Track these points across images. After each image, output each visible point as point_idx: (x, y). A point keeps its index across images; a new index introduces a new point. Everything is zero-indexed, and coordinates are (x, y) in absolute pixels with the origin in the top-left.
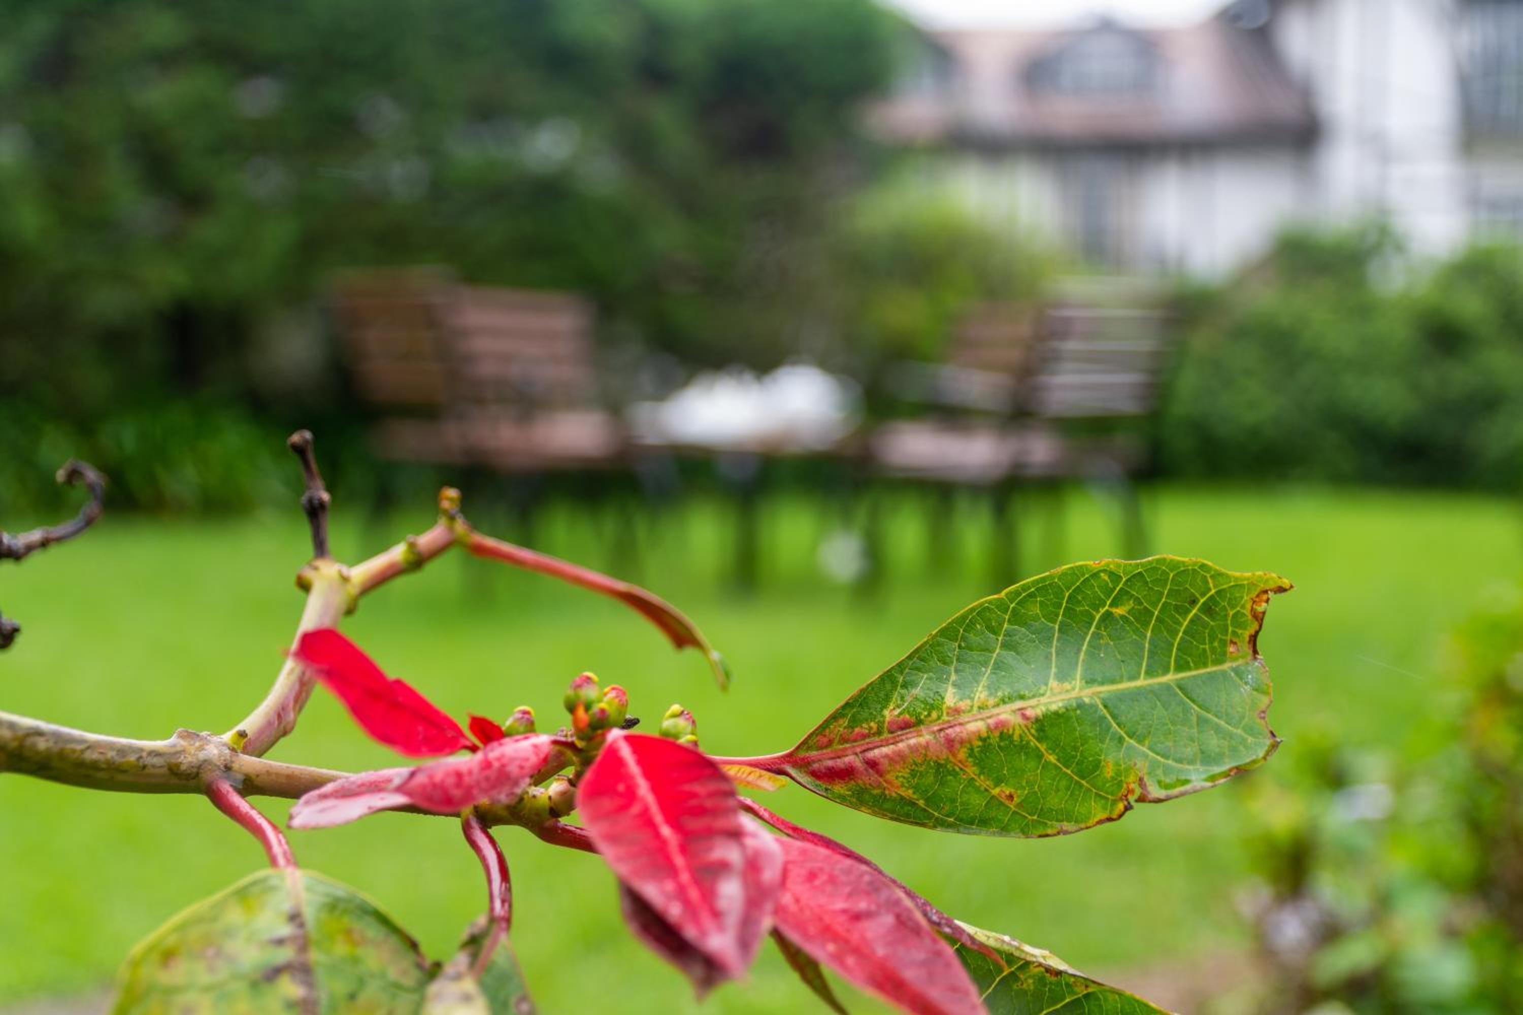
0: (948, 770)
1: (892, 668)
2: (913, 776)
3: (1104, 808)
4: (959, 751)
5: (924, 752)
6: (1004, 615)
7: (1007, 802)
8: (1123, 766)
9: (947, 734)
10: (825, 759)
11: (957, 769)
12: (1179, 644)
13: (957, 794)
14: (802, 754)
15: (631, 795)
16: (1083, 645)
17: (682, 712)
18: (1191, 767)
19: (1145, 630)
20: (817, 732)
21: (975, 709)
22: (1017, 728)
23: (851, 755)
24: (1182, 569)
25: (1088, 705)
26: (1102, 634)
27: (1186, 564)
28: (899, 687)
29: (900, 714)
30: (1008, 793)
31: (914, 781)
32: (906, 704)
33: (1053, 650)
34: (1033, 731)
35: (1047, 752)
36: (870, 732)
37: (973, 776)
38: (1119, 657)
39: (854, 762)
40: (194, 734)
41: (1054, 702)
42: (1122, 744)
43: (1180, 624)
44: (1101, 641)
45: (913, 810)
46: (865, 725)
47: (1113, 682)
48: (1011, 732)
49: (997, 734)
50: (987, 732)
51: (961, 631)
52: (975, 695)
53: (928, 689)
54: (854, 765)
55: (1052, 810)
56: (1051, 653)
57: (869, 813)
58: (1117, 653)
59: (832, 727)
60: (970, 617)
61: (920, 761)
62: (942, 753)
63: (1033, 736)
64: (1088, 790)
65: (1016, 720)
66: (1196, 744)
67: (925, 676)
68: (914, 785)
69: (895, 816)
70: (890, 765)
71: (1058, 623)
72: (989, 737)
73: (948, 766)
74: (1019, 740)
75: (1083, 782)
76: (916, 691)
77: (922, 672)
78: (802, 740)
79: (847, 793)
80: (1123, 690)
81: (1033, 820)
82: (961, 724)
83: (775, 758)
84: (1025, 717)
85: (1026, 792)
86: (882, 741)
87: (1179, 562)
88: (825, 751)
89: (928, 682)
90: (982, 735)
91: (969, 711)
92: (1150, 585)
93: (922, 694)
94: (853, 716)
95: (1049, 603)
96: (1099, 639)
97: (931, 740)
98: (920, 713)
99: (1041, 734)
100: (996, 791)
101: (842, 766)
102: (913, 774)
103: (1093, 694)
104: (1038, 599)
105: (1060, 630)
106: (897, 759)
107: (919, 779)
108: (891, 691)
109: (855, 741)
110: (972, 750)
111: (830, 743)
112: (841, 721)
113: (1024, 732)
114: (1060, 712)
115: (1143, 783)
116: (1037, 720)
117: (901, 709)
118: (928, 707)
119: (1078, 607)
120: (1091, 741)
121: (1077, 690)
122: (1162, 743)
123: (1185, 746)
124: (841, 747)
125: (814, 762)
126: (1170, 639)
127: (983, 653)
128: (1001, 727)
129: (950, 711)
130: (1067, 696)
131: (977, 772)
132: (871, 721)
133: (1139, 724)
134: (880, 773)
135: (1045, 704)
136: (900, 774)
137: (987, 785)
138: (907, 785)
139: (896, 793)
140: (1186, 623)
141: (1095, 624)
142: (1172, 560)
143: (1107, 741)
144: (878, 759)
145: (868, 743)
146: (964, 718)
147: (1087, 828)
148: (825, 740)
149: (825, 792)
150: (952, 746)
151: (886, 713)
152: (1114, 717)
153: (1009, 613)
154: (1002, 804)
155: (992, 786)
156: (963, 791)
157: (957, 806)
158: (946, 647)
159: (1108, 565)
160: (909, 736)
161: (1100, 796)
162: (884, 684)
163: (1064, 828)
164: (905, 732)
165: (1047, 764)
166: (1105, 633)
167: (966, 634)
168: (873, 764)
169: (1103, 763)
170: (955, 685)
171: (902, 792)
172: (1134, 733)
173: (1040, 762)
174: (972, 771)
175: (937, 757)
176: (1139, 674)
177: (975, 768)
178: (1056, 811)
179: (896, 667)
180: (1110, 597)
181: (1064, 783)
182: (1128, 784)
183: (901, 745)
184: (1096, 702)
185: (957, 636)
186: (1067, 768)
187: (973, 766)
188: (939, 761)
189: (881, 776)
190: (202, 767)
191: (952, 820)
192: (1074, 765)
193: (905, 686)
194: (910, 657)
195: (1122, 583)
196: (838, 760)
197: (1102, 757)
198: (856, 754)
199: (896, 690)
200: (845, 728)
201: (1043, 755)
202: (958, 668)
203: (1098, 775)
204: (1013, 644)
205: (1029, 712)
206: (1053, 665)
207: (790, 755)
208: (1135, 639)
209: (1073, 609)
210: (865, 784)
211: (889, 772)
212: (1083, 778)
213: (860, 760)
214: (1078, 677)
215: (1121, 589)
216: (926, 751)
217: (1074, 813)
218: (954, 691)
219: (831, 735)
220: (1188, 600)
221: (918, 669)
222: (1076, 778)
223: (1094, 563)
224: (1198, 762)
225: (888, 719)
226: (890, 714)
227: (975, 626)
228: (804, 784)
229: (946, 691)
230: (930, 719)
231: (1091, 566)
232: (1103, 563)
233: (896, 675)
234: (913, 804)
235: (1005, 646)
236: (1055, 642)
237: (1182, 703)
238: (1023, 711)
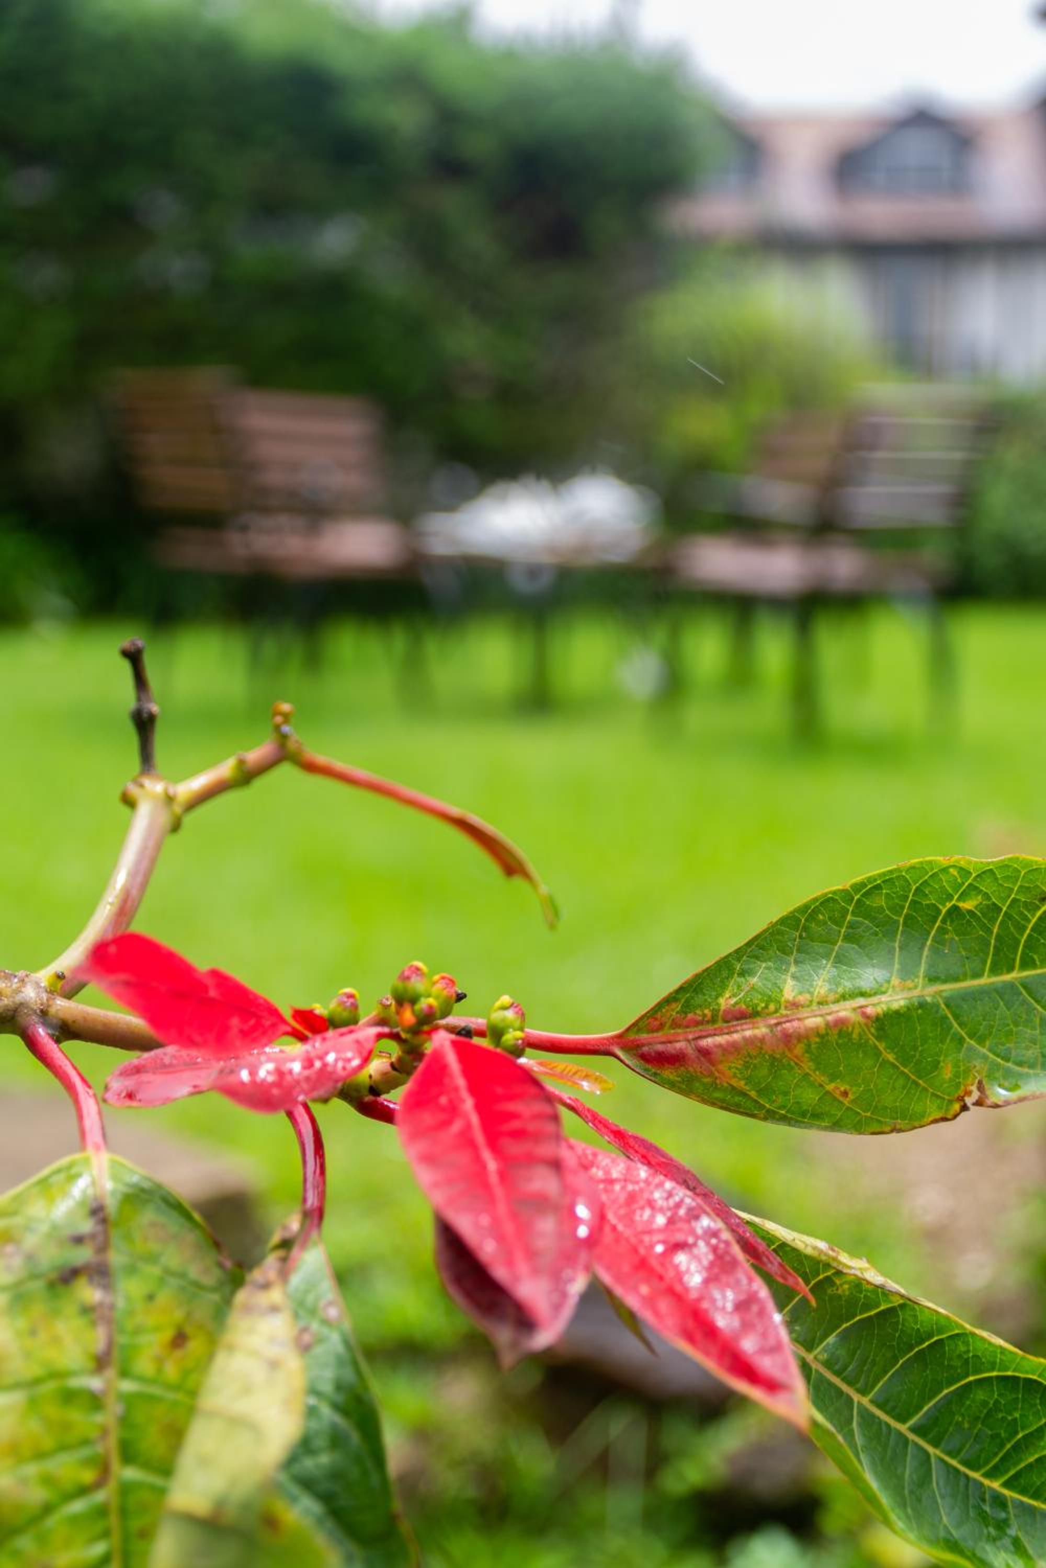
0: (783, 1066)
1: (730, 955)
2: (747, 1068)
3: (940, 1108)
4: (795, 1046)
5: (759, 1044)
6: (849, 907)
7: (841, 1099)
8: (962, 1068)
9: (784, 1029)
10: (656, 1043)
11: (792, 1064)
12: (1025, 941)
13: (790, 1088)
14: (632, 1036)
15: (453, 1110)
16: (927, 940)
17: (512, 1005)
18: (1031, 1071)
19: (992, 926)
20: (648, 1015)
21: (814, 1004)
22: (857, 1026)
23: (683, 1041)
24: (1035, 867)
25: (929, 1003)
26: (948, 929)
27: (1039, 863)
28: (736, 975)
29: (736, 1003)
30: (842, 1089)
31: (747, 1072)
32: (742, 994)
33: (897, 945)
34: (873, 1030)
35: (886, 1052)
36: (703, 1020)
37: (808, 1071)
38: (964, 953)
39: (686, 1048)
40: (11, 975)
41: (896, 1000)
42: (963, 1046)
43: (1029, 921)
44: (947, 937)
45: (744, 1100)
46: (698, 1012)
47: (956, 979)
48: (850, 1029)
49: (836, 1032)
50: (826, 1029)
51: (803, 920)
52: (815, 990)
53: (766, 979)
54: (685, 1051)
55: (887, 1107)
56: (894, 948)
57: (698, 1101)
58: (961, 949)
59: (664, 1010)
60: (812, 907)
61: (755, 1054)
62: (778, 1047)
63: (873, 1035)
64: (925, 1090)
65: (855, 1018)
66: (1038, 1046)
67: (764, 965)
68: (746, 1076)
69: (724, 1105)
70: (724, 1055)
71: (903, 916)
72: (827, 1034)
73: (784, 1061)
74: (857, 1038)
75: (921, 1082)
76: (754, 980)
77: (761, 961)
78: (633, 1021)
79: (677, 1079)
80: (965, 988)
81: (866, 1116)
82: (799, 1019)
83: (604, 1039)
84: (864, 1015)
85: (861, 1089)
86: (715, 1029)
87: (1032, 861)
88: (655, 1035)
89: (766, 971)
90: (820, 1031)
91: (808, 1006)
92: (1000, 882)
93: (760, 984)
94: (687, 1001)
95: (894, 895)
96: (944, 934)
97: (767, 1034)
98: (757, 1005)
99: (881, 1033)
100: (830, 1087)
101: (673, 1052)
102: (746, 1066)
103: (936, 992)
104: (884, 891)
105: (905, 923)
106: (733, 1050)
107: (752, 1070)
108: (727, 978)
109: (687, 1027)
110: (809, 1046)
111: (661, 1027)
112: (674, 1005)
113: (863, 1031)
114: (902, 1011)
115: (982, 1086)
116: (878, 1019)
117: (738, 998)
118: (765, 998)
119: (924, 901)
120: (930, 1041)
121: (920, 988)
122: (1003, 1044)
123: (1027, 1048)
124: (672, 1031)
125: (643, 1045)
126: (1017, 936)
127: (825, 944)
128: (840, 1023)
129: (788, 1004)
130: (910, 994)
131: (813, 1068)
132: (706, 1008)
133: (981, 1025)
134: (712, 1063)
135: (887, 1003)
136: (733, 1065)
137: (822, 1081)
138: (739, 1075)
139: (728, 1083)
140: (1034, 920)
141: (940, 918)
142: (1024, 859)
143: (948, 1041)
144: (711, 1047)
145: (701, 1031)
146: (804, 1013)
147: (921, 1127)
148: (657, 1023)
149: (654, 1077)
150: (789, 1041)
151: (722, 1001)
152: (956, 1017)
153: (853, 905)
154: (835, 1099)
155: (827, 1082)
156: (797, 1085)
157: (790, 1100)
158: (786, 936)
159: (957, 861)
160: (745, 1027)
161: (938, 1097)
162: (720, 971)
163: (898, 1127)
164: (739, 1022)
165: (885, 1062)
166: (949, 928)
167: (807, 924)
168: (705, 1053)
169: (942, 1064)
170: (794, 977)
171: (734, 1082)
172: (975, 1034)
173: (878, 1059)
174: (808, 1066)
175: (773, 1050)
176: (983, 970)
177: (810, 1064)
178: (890, 1109)
179: (733, 954)
180: (958, 892)
181: (901, 1082)
182: (966, 1086)
183: (736, 1036)
184: (938, 1001)
185: (798, 925)
186: (905, 1067)
187: (809, 1061)
188: (775, 1055)
189: (713, 1065)
190: (19, 1010)
191: (783, 1112)
192: (912, 1064)
193: (742, 974)
194: (749, 944)
195: (972, 878)
196: (669, 1045)
197: (942, 1058)
198: (688, 1041)
199: (732, 978)
200: (677, 1013)
201: (881, 1053)
202: (798, 960)
203: (935, 1076)
204: (857, 936)
205: (869, 1010)
206: (896, 960)
207: (620, 1036)
208: (981, 935)
209: (920, 903)
210: (696, 1072)
211: (721, 1062)
212: (920, 1078)
213: (692, 1048)
214: (921, 974)
215: (970, 885)
216: (762, 1044)
217: (909, 1111)
218: (794, 983)
219: (663, 1019)
220: (1038, 897)
221: (757, 958)
222: (913, 1077)
223: (944, 859)
224: (1039, 1066)
225: (723, 1008)
226: (726, 1001)
227: (817, 915)
228: (633, 1067)
229: (785, 981)
230: (766, 1011)
231: (940, 861)
232: (953, 859)
233: (733, 961)
234: (744, 1094)
235: (848, 938)
236: (899, 937)
237: (1024, 1002)
238: (863, 1009)
